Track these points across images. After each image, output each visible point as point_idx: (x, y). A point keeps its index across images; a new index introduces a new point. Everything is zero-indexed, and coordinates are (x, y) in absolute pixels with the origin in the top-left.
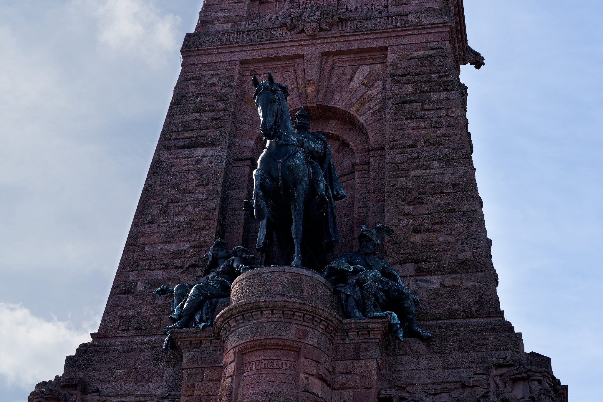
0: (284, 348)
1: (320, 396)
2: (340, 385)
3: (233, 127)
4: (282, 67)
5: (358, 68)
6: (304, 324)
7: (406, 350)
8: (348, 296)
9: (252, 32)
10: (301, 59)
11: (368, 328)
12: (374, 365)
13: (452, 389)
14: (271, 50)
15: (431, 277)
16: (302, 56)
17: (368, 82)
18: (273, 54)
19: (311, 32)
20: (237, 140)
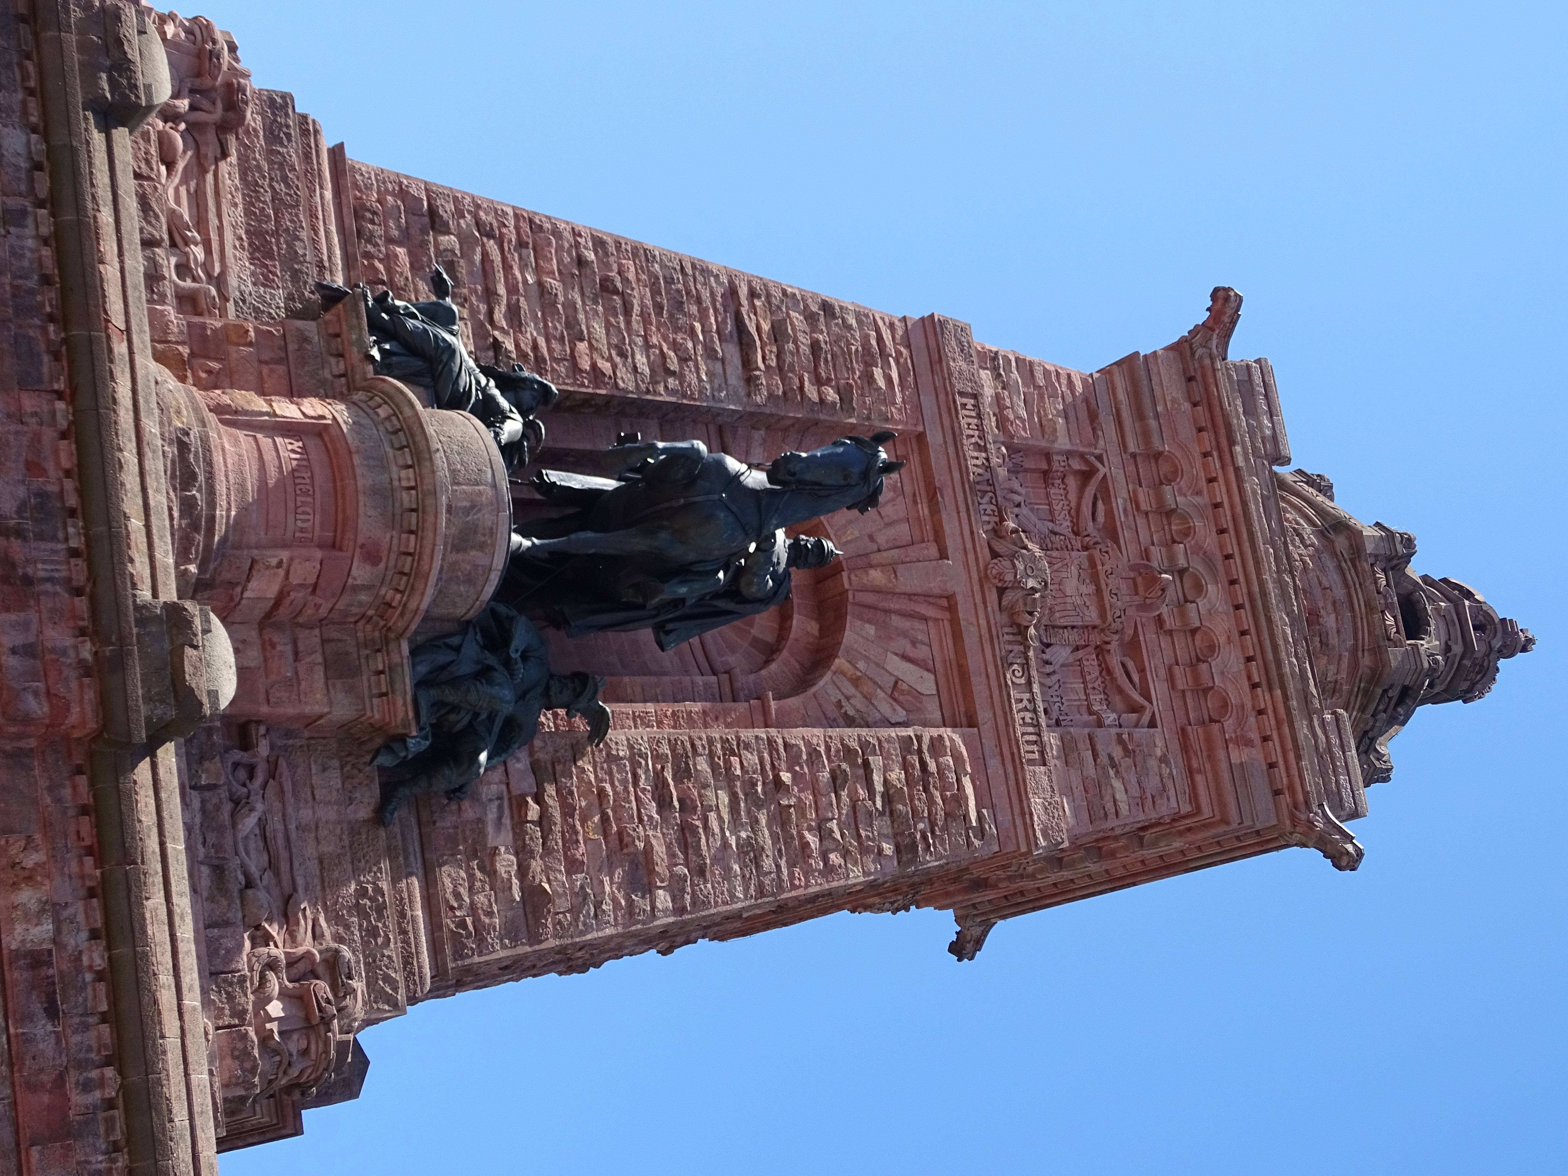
0: (340, 517)
1: (246, 595)
2: (270, 639)
3: (789, 422)
4: (919, 518)
5: (928, 670)
6: (393, 556)
7: (353, 778)
8: (458, 649)
9: (984, 455)
10: (937, 555)
11: (393, 692)
12: (317, 709)
13: (277, 874)
14: (951, 493)
15: (509, 827)
16: (943, 555)
17: (902, 693)
18: (942, 497)
19: (994, 572)
20: (762, 432)
